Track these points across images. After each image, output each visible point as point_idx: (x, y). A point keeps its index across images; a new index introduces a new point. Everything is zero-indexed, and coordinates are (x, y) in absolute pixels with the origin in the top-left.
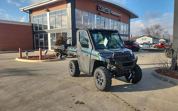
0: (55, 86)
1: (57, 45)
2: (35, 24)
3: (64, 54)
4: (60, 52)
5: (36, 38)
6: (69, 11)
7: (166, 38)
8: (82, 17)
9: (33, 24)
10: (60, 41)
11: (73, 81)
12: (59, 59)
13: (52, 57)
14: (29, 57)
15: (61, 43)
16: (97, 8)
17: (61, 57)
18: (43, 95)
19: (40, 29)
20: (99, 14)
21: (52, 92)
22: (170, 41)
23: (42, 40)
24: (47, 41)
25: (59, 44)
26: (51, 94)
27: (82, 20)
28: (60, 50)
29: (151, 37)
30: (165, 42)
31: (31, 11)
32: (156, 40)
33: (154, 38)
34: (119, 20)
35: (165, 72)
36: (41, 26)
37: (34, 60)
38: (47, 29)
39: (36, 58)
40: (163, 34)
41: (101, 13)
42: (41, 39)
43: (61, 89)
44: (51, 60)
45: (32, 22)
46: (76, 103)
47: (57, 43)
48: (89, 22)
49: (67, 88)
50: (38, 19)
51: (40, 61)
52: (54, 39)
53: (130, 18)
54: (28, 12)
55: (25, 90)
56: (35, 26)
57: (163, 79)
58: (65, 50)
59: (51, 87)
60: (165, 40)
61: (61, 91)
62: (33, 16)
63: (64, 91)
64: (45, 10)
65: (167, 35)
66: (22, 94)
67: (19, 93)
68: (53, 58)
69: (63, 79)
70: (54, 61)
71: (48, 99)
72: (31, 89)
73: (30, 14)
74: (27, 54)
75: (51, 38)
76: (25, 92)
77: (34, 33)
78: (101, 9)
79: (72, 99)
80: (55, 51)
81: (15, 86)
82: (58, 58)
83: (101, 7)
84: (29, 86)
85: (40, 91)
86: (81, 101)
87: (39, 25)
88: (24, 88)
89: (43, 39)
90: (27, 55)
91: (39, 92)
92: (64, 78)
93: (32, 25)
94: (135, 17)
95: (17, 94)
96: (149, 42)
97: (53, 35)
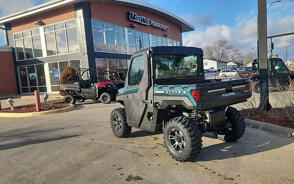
0: (82, 155)
1: (64, 83)
2: (18, 49)
3: (79, 98)
4: (72, 95)
5: (22, 72)
6: (81, 23)
7: (237, 60)
8: (104, 33)
9: (13, 49)
10: (68, 76)
11: (110, 143)
12: (72, 107)
13: (58, 105)
14: (15, 107)
15: (71, 79)
16: (128, 17)
17: (74, 103)
18: (65, 173)
19: (28, 56)
20: (132, 27)
21: (80, 166)
22: (243, 65)
23: (33, 76)
24: (43, 77)
25: (68, 81)
26: (78, 170)
27: (105, 37)
28: (72, 91)
29: (215, 60)
30: (236, 67)
31: (9, 26)
32: (223, 64)
33: (219, 62)
34: (165, 36)
35: (253, 114)
36: (29, 52)
37: (26, 112)
38: (42, 56)
39: (29, 108)
40: (232, 54)
41: (135, 25)
42: (31, 75)
43: (95, 159)
44: (58, 111)
45: (12, 45)
46: (128, 180)
47: (64, 80)
48: (116, 41)
49: (103, 156)
50: (22, 38)
51: (37, 114)
52: (57, 73)
53: (181, 32)
54: (4, 27)
55: (29, 168)
56: (18, 53)
57: (251, 126)
58: (81, 90)
59: (75, 157)
60: (236, 63)
61: (95, 162)
62: (14, 34)
63: (100, 161)
64: (36, 22)
65: (239, 56)
66: (25, 175)
67: (20, 174)
68: (61, 107)
69: (90, 140)
70: (64, 111)
71: (77, 179)
72: (40, 165)
73: (6, 30)
74: (11, 102)
75: (51, 72)
76: (30, 171)
77: (16, 64)
78: (134, 18)
79: (118, 173)
80: (61, 94)
81: (6, 162)
82: (69, 106)
83: (135, 15)
84: (33, 160)
85: (56, 167)
86: (134, 175)
87: (26, 49)
88: (26, 164)
89: (35, 74)
90: (11, 105)
91: (56, 169)
92: (93, 140)
93: (12, 51)
94: (189, 29)
95: (16, 177)
96: (213, 68)
97: (53, 66)
